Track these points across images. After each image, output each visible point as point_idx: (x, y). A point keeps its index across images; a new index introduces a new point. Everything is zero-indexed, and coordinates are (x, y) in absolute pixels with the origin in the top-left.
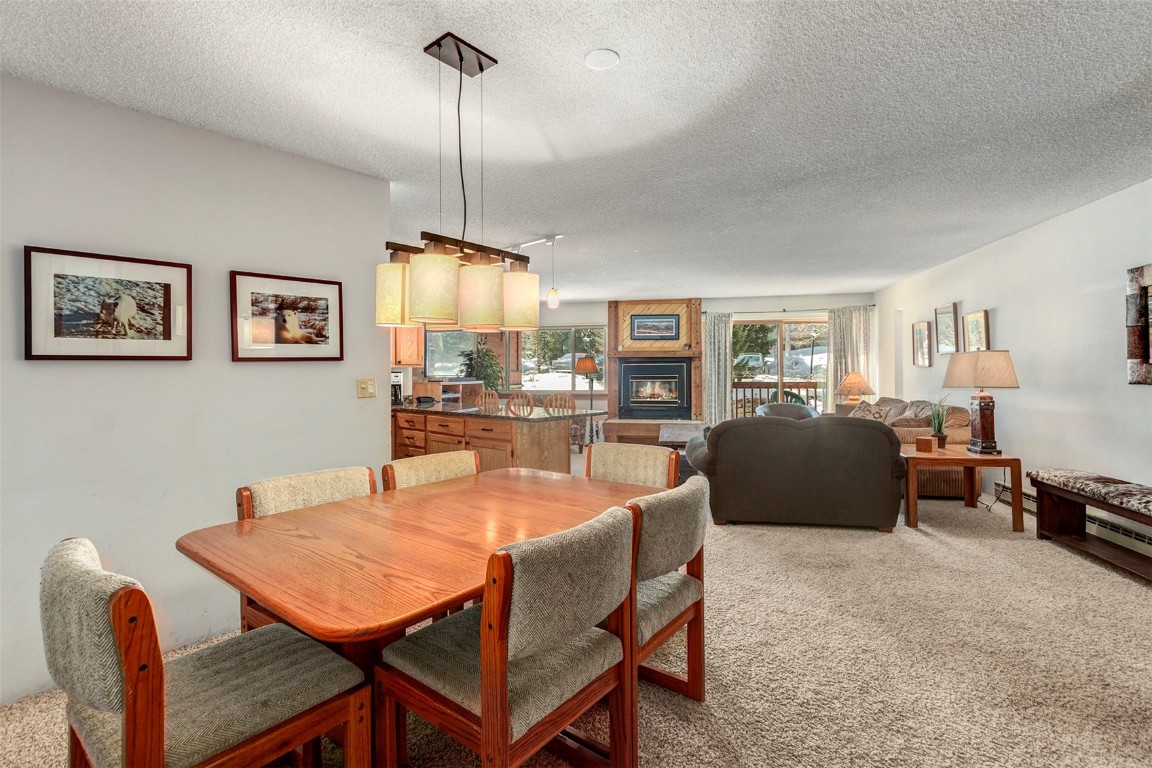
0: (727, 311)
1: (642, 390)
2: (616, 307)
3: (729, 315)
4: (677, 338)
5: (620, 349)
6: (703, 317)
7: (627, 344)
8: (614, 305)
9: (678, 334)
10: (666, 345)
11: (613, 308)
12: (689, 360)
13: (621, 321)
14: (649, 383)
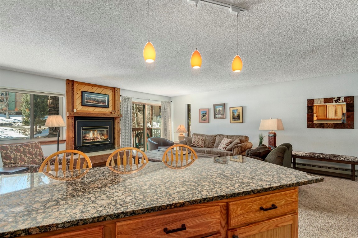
0: (130, 97)
1: (88, 135)
2: (73, 84)
3: (131, 99)
4: (108, 107)
5: (75, 111)
6: (121, 98)
7: (79, 108)
8: (71, 83)
9: (108, 105)
10: (102, 111)
11: (70, 85)
12: (113, 119)
13: (75, 93)
14: (91, 132)
